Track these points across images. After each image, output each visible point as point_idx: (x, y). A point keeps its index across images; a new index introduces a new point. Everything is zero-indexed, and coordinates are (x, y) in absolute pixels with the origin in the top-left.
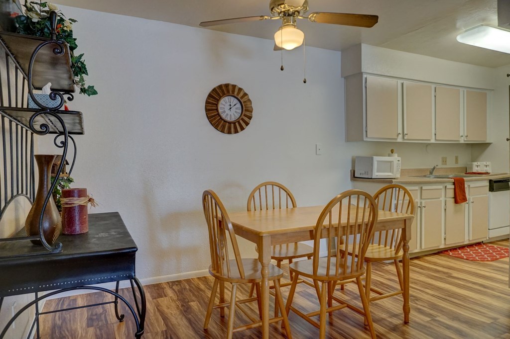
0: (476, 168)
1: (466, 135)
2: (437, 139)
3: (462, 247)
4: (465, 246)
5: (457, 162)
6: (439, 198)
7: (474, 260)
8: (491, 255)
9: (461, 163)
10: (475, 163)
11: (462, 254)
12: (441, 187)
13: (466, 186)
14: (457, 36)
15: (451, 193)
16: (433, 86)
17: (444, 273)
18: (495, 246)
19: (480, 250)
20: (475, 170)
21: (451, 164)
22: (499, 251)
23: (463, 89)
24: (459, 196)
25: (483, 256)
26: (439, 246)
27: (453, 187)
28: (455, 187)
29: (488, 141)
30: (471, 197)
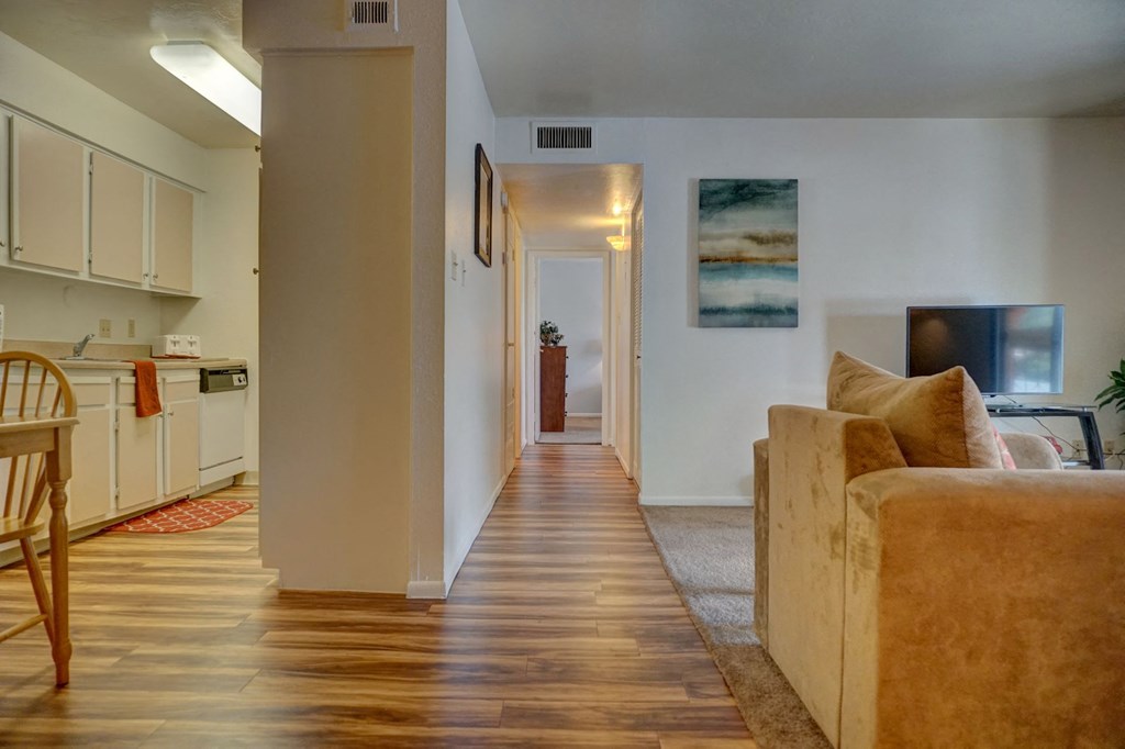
0: (172, 347)
1: (153, 273)
2: (94, 272)
3: (151, 512)
4: (156, 510)
5: (132, 333)
6: (103, 405)
7: (180, 531)
8: (209, 516)
9: (141, 338)
10: (170, 337)
11: (155, 525)
12: (107, 379)
13: (159, 380)
14: (152, 46)
15: (128, 395)
16: (87, 150)
17: (125, 566)
18: (213, 501)
19: (186, 513)
20: (170, 350)
21: (119, 336)
22: (222, 508)
23: (150, 174)
24: (146, 402)
25: (195, 520)
26: (104, 515)
27: (132, 380)
28: (137, 380)
29: (193, 295)
30: (168, 404)
